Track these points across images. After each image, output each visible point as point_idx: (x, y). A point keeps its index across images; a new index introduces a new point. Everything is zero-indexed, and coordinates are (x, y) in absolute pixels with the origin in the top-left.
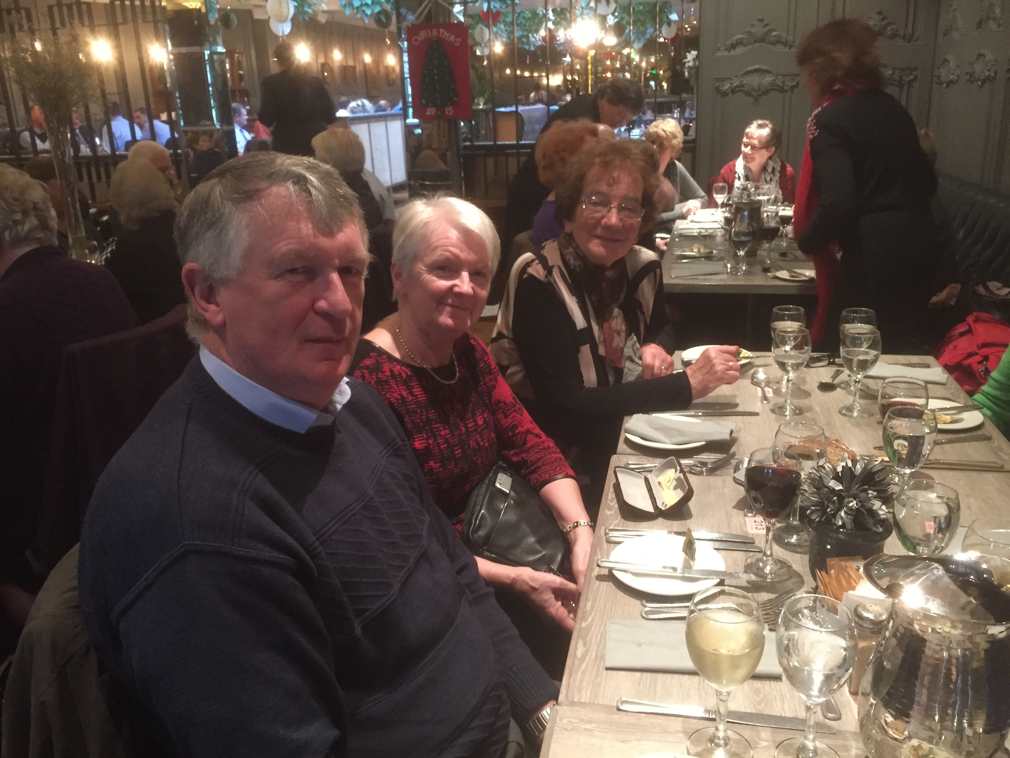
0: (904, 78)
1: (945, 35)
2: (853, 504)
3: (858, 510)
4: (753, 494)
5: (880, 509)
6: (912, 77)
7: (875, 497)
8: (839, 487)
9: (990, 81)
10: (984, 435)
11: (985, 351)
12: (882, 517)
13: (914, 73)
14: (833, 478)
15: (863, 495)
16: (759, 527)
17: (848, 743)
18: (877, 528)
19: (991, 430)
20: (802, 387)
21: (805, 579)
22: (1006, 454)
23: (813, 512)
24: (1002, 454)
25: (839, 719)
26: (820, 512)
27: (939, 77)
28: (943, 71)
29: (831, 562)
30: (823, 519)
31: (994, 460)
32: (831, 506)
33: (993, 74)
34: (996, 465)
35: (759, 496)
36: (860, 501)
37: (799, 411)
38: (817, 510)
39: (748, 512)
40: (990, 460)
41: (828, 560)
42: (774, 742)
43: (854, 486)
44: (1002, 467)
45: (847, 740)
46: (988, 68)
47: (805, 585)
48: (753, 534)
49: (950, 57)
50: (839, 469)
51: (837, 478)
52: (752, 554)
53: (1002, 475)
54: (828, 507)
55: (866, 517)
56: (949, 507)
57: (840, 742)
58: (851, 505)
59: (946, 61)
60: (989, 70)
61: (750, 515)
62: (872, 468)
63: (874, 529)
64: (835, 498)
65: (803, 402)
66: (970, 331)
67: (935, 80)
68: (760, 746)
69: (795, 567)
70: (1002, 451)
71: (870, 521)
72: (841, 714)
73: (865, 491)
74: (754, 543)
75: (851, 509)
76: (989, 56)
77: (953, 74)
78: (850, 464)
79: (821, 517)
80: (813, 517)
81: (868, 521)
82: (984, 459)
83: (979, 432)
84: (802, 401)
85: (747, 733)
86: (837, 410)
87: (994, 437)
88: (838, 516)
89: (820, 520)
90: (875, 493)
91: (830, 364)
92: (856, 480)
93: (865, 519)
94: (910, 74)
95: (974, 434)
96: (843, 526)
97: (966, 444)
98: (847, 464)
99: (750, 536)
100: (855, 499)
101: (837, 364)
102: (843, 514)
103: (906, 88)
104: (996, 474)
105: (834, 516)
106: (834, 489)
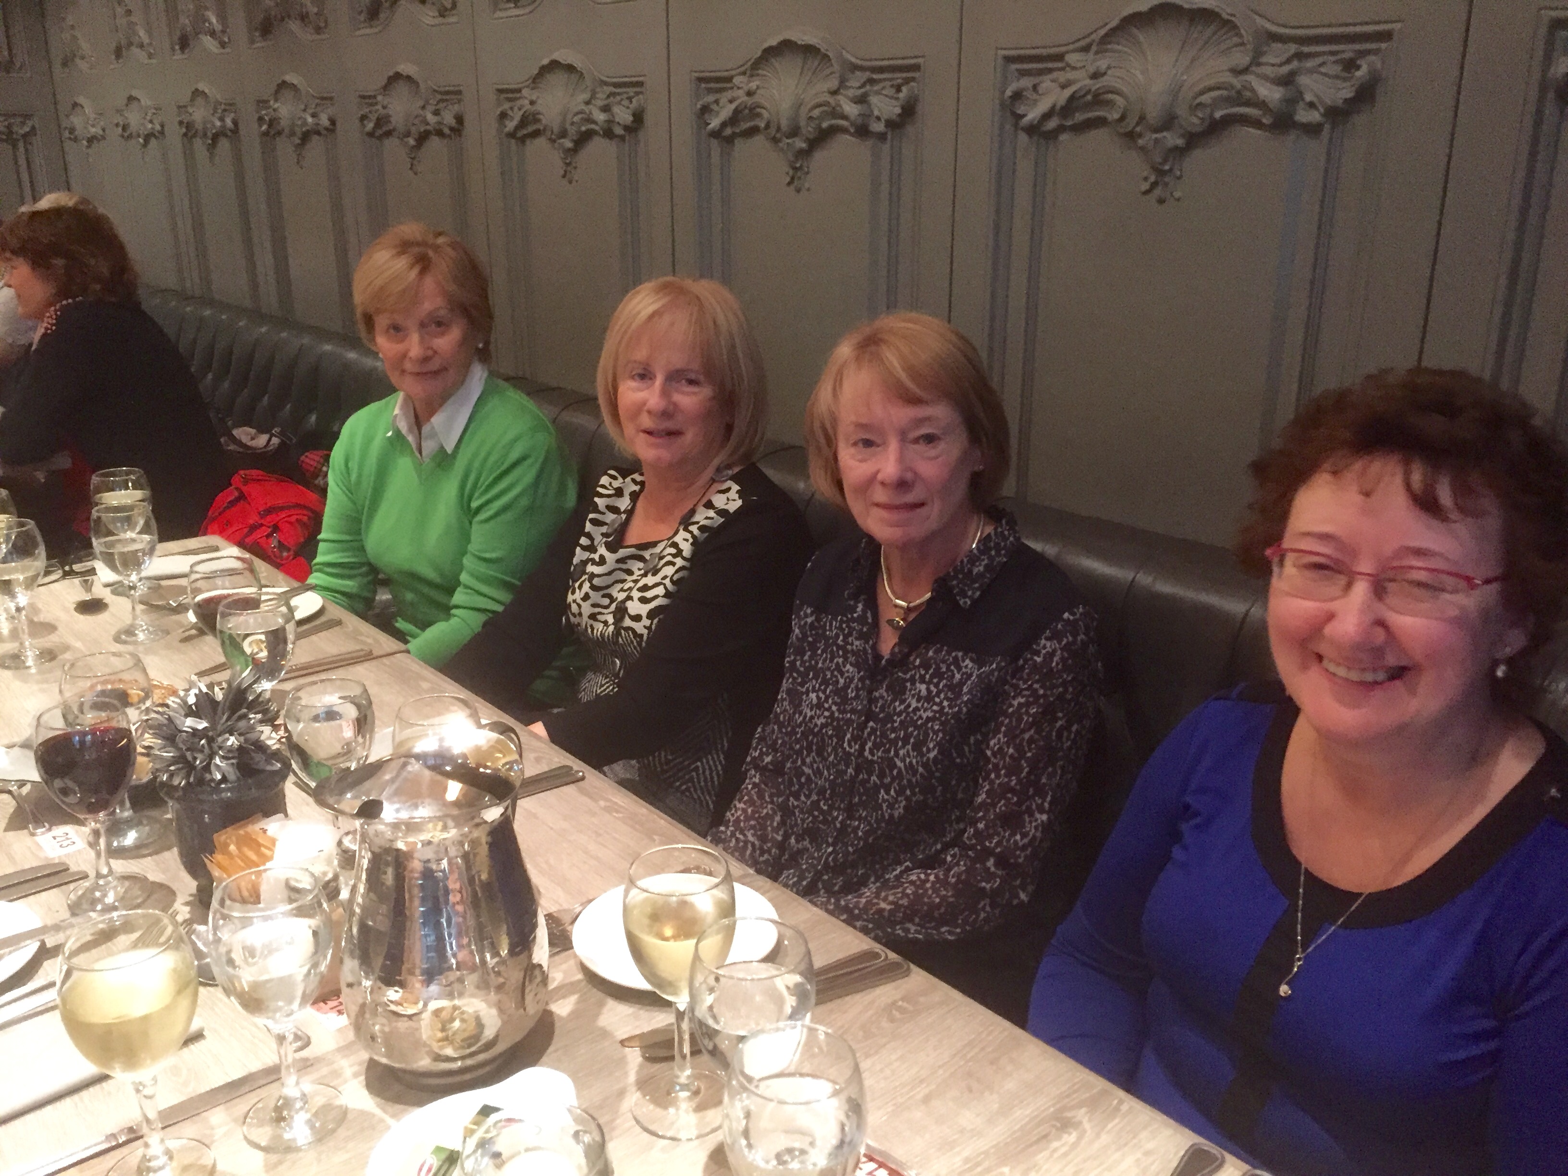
0: (15, 129)
1: (65, 64)
2: (232, 741)
3: (240, 748)
4: (58, 783)
5: (270, 738)
6: (27, 129)
7: (261, 722)
8: (202, 725)
9: (156, 137)
10: (332, 620)
11: (269, 520)
12: (274, 747)
13: (30, 123)
14: (187, 716)
15: (242, 724)
16: (65, 843)
17: (335, 1066)
18: (272, 764)
19: (336, 612)
20: (36, 619)
21: (174, 888)
22: (368, 637)
23: (172, 775)
24: (363, 638)
25: (308, 1043)
26: (184, 771)
27: (72, 130)
28: (76, 121)
29: (220, 838)
30: (192, 780)
31: (358, 648)
32: (200, 757)
33: (158, 127)
34: (362, 653)
35: (70, 784)
36: (240, 735)
37: (48, 655)
38: (178, 769)
39: (35, 829)
40: (350, 650)
41: (215, 835)
42: (235, 1120)
43: (221, 718)
44: (371, 652)
45: (333, 1063)
46: (148, 118)
47: (179, 895)
48: (59, 857)
49: (81, 100)
50: (192, 700)
51: (190, 712)
52: (72, 886)
53: (374, 663)
54: (195, 759)
55: (253, 754)
56: (358, 706)
57: (325, 1071)
58: (229, 743)
59: (75, 105)
60: (151, 122)
61: (39, 831)
62: (240, 683)
63: (269, 768)
64: (203, 742)
65: (50, 641)
66: (242, 497)
67: (66, 134)
68: (216, 1138)
69: (151, 877)
70: (362, 634)
71: (259, 757)
72: (309, 1038)
73: (245, 717)
74: (68, 869)
75: (230, 750)
76: (145, 101)
77: (93, 126)
78: (205, 690)
79: (188, 776)
80: (176, 782)
81: (257, 759)
82: (344, 650)
83: (323, 619)
84: (46, 639)
85: (189, 1129)
86: (111, 638)
87: (344, 620)
88: (213, 768)
89: (188, 783)
90: (259, 716)
91: (66, 574)
92: (220, 709)
93: (252, 758)
94: (23, 123)
95: (317, 622)
96: (224, 779)
97: (314, 638)
98: (200, 690)
99: (57, 861)
100: (231, 735)
101: (77, 573)
102: (217, 760)
103: (21, 145)
104: (366, 665)
105: (207, 768)
106: (195, 730)
